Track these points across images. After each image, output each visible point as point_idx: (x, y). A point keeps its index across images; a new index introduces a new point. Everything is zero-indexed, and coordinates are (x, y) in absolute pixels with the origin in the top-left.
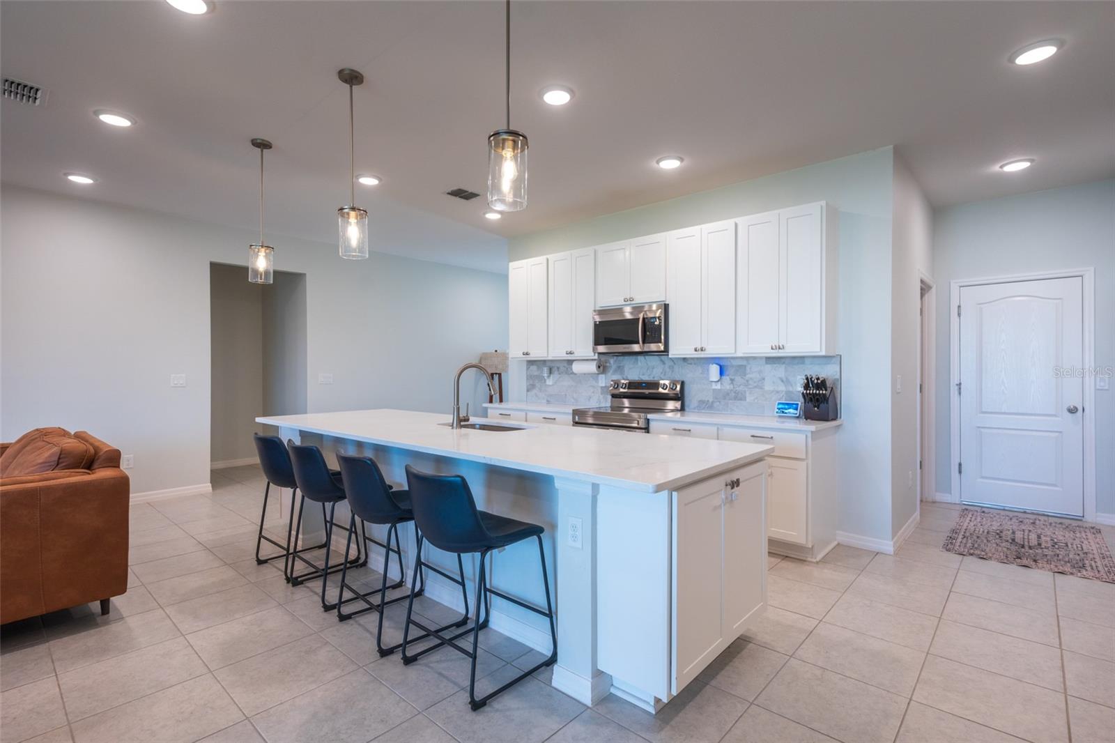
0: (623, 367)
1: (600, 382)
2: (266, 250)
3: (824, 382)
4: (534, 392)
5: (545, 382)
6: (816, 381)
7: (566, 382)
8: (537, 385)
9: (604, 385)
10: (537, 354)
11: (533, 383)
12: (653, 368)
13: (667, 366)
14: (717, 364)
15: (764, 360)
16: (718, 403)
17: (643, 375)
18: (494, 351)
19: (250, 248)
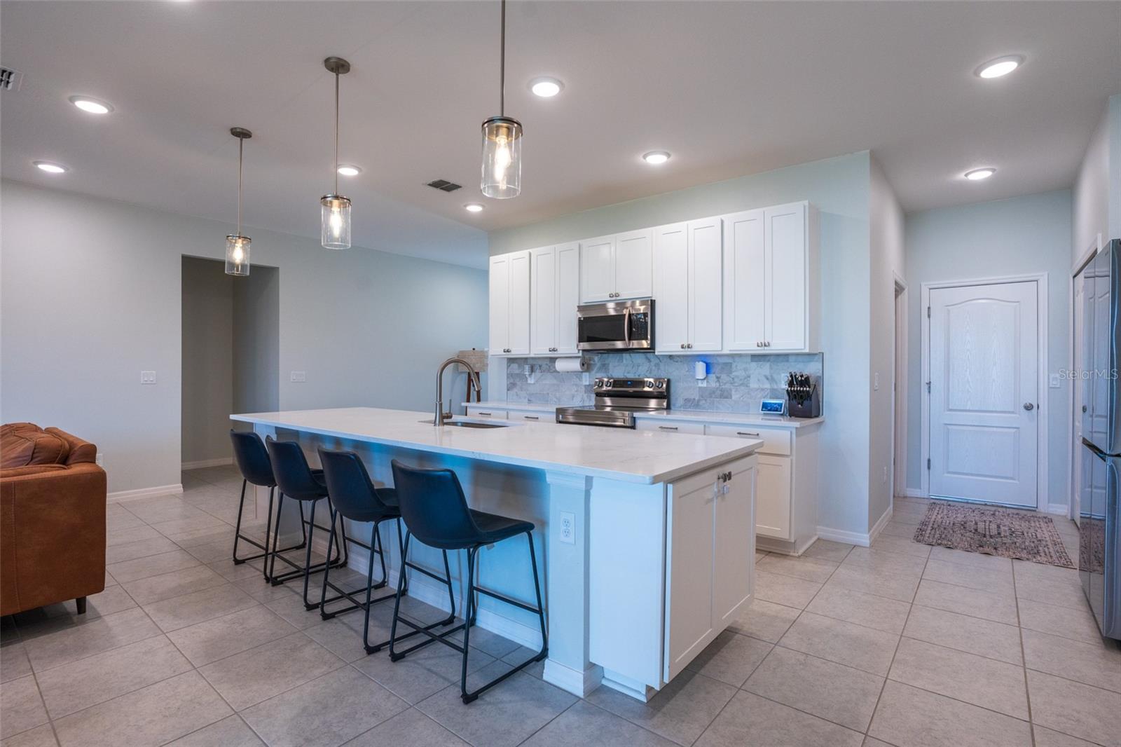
0: (609, 364)
1: (584, 379)
2: (243, 241)
3: (807, 379)
4: (515, 390)
5: (527, 381)
6: (800, 378)
7: (549, 380)
8: (518, 383)
9: (587, 383)
10: (519, 350)
11: (514, 382)
12: (638, 366)
13: (652, 364)
14: (702, 361)
15: (750, 358)
16: (704, 402)
17: (628, 373)
18: (472, 349)
19: (227, 239)
